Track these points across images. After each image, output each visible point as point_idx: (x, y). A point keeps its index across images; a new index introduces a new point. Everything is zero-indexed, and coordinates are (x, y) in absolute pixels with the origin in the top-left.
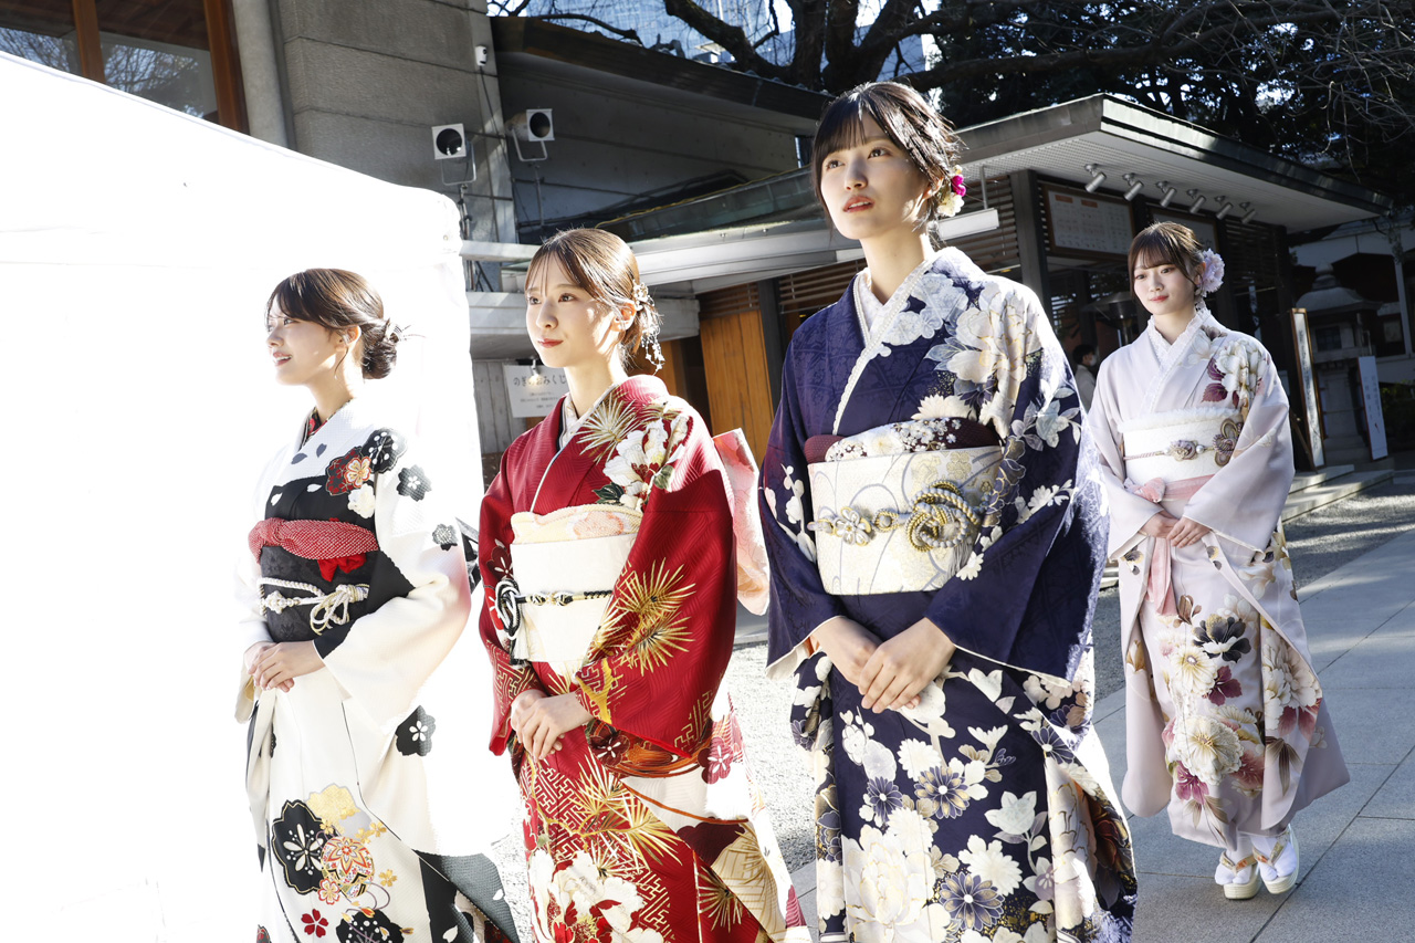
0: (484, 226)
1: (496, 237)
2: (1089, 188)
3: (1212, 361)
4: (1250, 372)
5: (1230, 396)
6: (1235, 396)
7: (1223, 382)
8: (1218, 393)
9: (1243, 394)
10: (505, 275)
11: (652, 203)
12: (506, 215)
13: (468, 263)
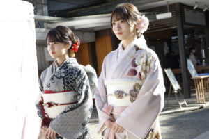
0: (40, 11)
1: (43, 14)
2: (195, 8)
3: (134, 59)
4: (146, 65)
5: (138, 74)
6: (140, 74)
7: (136, 69)
8: (134, 72)
9: (143, 74)
10: (45, 24)
11: (83, 7)
12: (45, 9)
13: (35, 21)
